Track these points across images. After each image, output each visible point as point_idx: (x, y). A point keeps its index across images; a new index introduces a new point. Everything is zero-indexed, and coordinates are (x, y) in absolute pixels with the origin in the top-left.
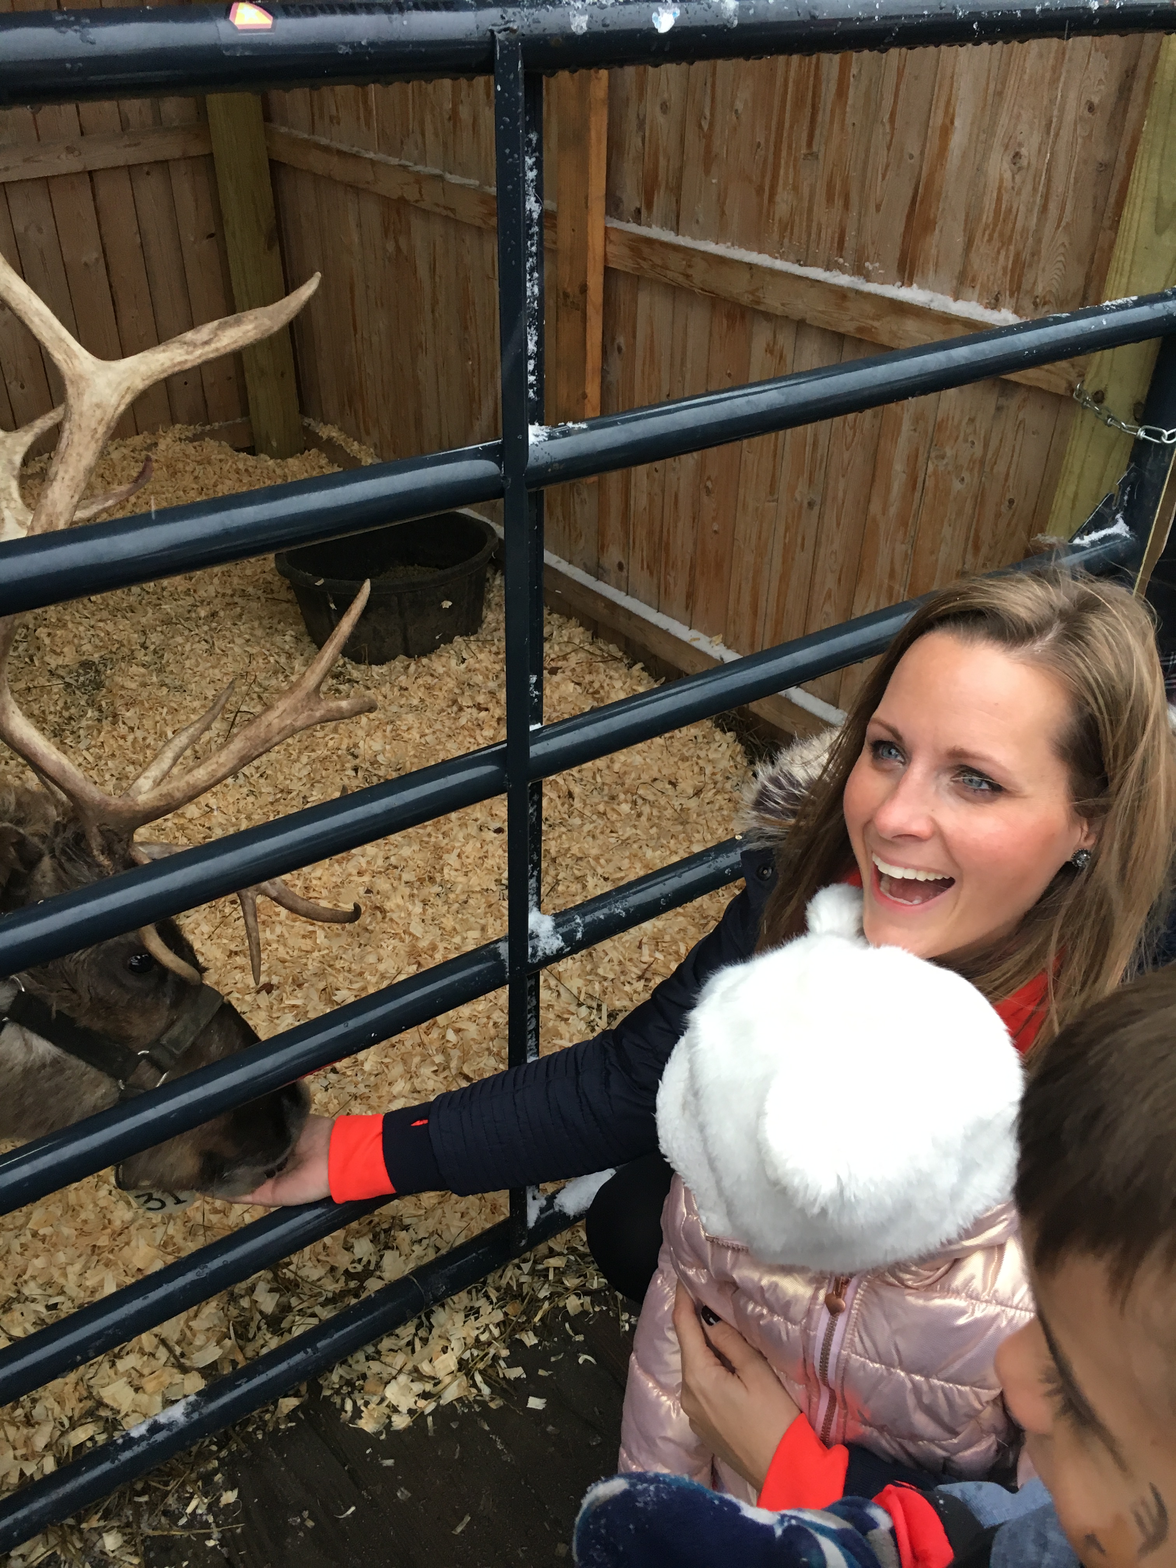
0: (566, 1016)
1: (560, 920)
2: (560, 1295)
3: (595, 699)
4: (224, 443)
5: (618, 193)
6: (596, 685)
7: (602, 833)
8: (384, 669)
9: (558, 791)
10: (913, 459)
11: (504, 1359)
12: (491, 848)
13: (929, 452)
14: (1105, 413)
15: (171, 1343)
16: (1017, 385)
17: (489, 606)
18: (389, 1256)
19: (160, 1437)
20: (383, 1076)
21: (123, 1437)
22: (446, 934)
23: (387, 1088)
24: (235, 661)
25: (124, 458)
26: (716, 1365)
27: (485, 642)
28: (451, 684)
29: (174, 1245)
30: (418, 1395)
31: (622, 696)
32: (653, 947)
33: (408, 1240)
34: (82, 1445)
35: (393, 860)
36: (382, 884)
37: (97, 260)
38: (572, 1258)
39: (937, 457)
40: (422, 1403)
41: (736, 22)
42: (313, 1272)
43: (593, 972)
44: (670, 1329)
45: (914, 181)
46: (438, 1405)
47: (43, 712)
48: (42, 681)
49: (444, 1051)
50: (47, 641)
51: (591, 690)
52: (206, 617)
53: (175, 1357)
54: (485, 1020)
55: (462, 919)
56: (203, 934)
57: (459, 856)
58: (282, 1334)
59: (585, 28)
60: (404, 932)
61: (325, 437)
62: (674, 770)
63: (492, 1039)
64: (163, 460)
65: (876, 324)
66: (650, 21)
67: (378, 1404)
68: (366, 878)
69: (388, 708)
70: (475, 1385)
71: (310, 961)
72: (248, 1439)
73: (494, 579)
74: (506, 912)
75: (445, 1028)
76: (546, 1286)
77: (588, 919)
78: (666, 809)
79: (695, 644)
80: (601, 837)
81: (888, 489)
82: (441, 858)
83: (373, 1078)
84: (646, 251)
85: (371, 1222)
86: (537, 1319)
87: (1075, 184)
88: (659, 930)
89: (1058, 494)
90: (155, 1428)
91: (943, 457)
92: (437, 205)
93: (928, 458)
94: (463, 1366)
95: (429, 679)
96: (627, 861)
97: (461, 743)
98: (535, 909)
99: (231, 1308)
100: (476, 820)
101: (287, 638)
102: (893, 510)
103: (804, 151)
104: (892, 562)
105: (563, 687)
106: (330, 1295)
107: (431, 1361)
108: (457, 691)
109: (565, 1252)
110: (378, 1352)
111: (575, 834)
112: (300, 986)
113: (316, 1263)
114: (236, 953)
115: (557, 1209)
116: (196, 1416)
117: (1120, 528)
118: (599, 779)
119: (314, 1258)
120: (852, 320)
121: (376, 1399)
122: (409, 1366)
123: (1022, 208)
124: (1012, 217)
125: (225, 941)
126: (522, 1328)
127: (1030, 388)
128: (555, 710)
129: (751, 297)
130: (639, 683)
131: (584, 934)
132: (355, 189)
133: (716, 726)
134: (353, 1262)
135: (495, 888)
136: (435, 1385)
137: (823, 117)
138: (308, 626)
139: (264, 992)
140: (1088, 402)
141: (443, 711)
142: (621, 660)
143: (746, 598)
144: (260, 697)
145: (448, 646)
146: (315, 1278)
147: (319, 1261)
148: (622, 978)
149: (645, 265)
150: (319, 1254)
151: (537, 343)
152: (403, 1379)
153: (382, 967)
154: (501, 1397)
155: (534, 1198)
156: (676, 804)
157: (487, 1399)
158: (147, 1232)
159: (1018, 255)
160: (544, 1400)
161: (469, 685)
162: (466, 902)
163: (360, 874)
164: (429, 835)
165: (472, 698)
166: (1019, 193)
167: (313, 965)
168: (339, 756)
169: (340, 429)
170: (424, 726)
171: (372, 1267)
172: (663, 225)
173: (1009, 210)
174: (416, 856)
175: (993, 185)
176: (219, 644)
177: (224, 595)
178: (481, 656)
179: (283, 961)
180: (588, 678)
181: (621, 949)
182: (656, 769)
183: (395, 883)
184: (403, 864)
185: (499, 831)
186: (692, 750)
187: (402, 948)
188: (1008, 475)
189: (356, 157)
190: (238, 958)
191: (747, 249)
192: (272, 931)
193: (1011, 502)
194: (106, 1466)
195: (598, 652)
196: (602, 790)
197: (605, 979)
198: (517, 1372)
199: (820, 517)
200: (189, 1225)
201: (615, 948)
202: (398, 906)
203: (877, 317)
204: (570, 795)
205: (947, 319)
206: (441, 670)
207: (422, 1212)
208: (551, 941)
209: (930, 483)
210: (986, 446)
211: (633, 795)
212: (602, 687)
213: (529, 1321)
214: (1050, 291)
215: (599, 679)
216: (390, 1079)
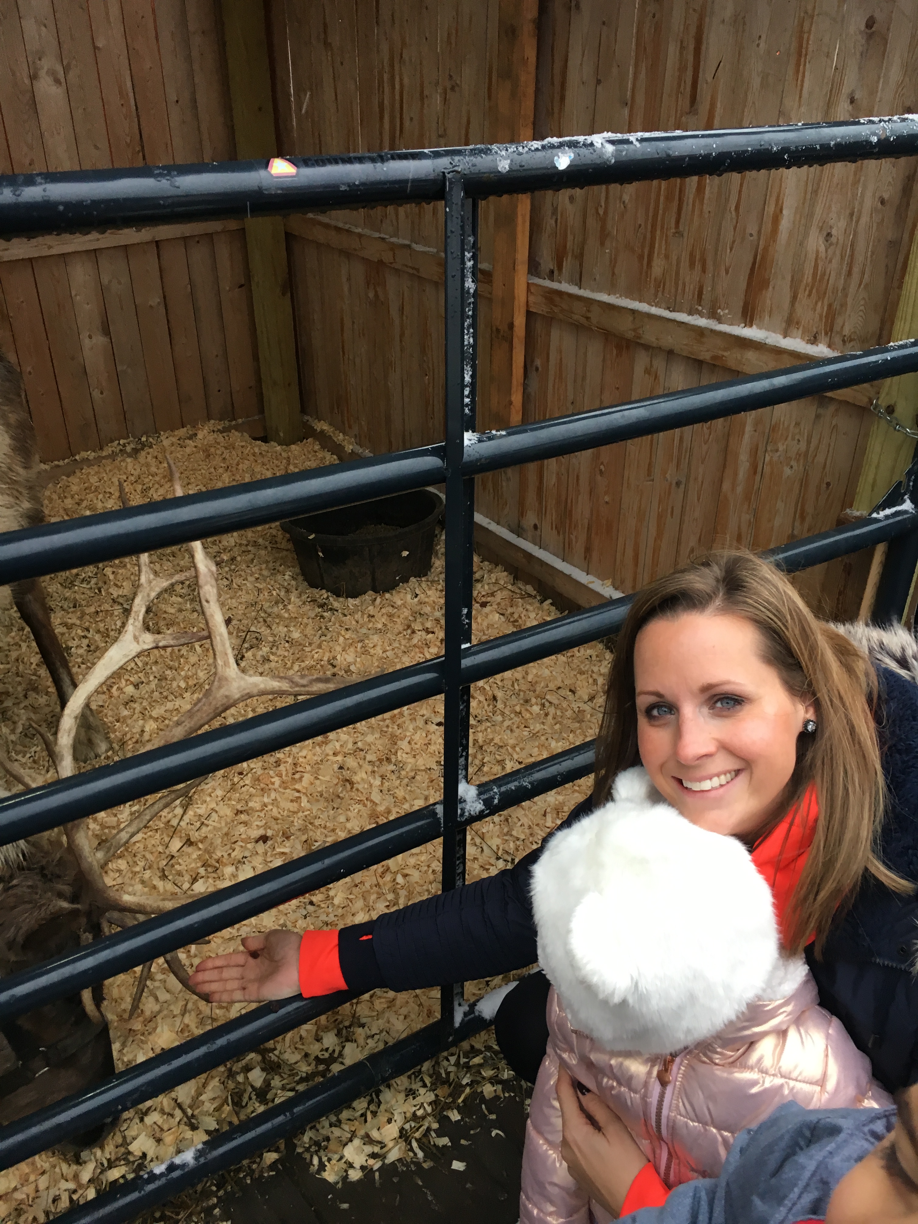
0: (487, 867)
1: (482, 789)
2: (478, 1083)
3: (514, 626)
4: (245, 434)
5: (537, 259)
6: (516, 616)
7: (518, 727)
8: (357, 601)
9: (485, 695)
10: (754, 452)
11: (434, 1130)
12: (433, 737)
13: (766, 447)
14: (894, 422)
15: (185, 1106)
16: (831, 399)
17: (437, 555)
18: (349, 1047)
19: (176, 1174)
20: (348, 909)
21: (148, 1173)
22: (397, 801)
23: (351, 918)
24: (248, 593)
25: (173, 445)
26: (587, 1124)
27: (433, 582)
28: (407, 613)
29: (189, 1031)
30: (369, 1155)
31: (535, 623)
32: (555, 816)
33: (363, 1036)
34: (116, 1181)
35: (360, 744)
36: (351, 762)
37: (159, 303)
38: (488, 1054)
39: (771, 451)
40: (371, 1162)
41: (613, 161)
42: (292, 1057)
43: (509, 833)
44: (555, 1099)
45: (753, 253)
46: (384, 1164)
47: (107, 629)
48: (106, 607)
49: (394, 891)
50: (112, 577)
51: (512, 620)
52: (227, 561)
53: (187, 1117)
54: (426, 868)
55: (410, 791)
56: (217, 797)
57: (409, 742)
58: (267, 1104)
59: (508, 168)
60: (367, 799)
61: (319, 430)
62: (573, 681)
63: (431, 883)
64: (200, 446)
65: (725, 354)
66: (553, 162)
67: (338, 1161)
68: (339, 758)
69: (360, 631)
70: (411, 1149)
71: (296, 820)
72: (239, 1182)
73: (441, 536)
74: (442, 785)
75: (396, 873)
76: (468, 1075)
77: (503, 789)
78: (567, 711)
79: (591, 586)
80: (517, 731)
81: (736, 474)
82: (396, 744)
83: (340, 910)
84: (557, 299)
85: (336, 1020)
86: (460, 1101)
87: (871, 256)
88: (560, 803)
89: (862, 480)
90: (172, 1168)
91: (777, 451)
92: (406, 266)
93: (766, 451)
94: (403, 1135)
95: (390, 609)
96: (536, 749)
97: (413, 657)
98: (464, 781)
99: (230, 1082)
100: (423, 716)
101: (287, 577)
102: (739, 489)
103: (673, 230)
104: (739, 527)
105: (490, 617)
106: (304, 1075)
107: (378, 1129)
108: (411, 618)
109: (483, 1049)
110: (339, 1121)
111: (498, 728)
112: (288, 838)
113: (294, 1050)
114: (241, 812)
115: (477, 1014)
116: (202, 1160)
117: (907, 506)
118: (516, 687)
119: (292, 1047)
120: (708, 351)
121: (337, 1157)
122: (362, 1132)
123: (833, 274)
124: (826, 277)
125: (234, 803)
126: (449, 1107)
127: (841, 402)
128: (484, 634)
129: (633, 334)
130: (549, 615)
131: (499, 800)
132: (347, 254)
133: (607, 649)
134: (322, 1050)
135: (435, 768)
136: (382, 1148)
137: (687, 208)
138: (301, 569)
139: (261, 842)
140: (881, 413)
141: (400, 633)
142: (535, 597)
143: (630, 552)
144: (265, 621)
145: (405, 585)
146: (293, 1061)
147: (296, 1048)
148: (531, 839)
149: (556, 310)
150: (296, 1043)
151: (472, 377)
152: (357, 1142)
153: (349, 825)
154: (432, 1160)
155: (460, 1005)
156: (575, 706)
157: (422, 1160)
158: (169, 1021)
159: (830, 306)
160: (465, 1164)
161: (420, 614)
162: (414, 778)
163: (335, 754)
164: (388, 726)
165: (423, 624)
166: (830, 261)
167: (298, 823)
168: (322, 666)
169: (330, 424)
170: (386, 644)
171: (336, 1055)
172: (571, 281)
173: (824, 274)
174: (377, 742)
175: (812, 256)
176: (237, 581)
177: (240, 545)
178: (429, 593)
179: (276, 819)
180: (510, 610)
181: (530, 816)
182: (560, 679)
183: (361, 762)
184: (367, 747)
185: (439, 724)
186: (588, 666)
187: (365, 812)
188: (825, 463)
189: (348, 231)
190: (242, 816)
191: (631, 299)
192: (269, 796)
193: (828, 484)
194: (135, 1195)
195: (518, 591)
196: (519, 695)
197: (518, 839)
198: (445, 1141)
199: (685, 493)
200: (201, 1016)
201: (525, 815)
202: (363, 779)
203: (726, 349)
204: (495, 698)
205: (778, 351)
206: (399, 603)
207: (375, 1013)
208: (475, 805)
209: (767, 469)
210: (809, 442)
211: (542, 699)
212: (520, 617)
213: (454, 1102)
214: (855, 332)
215: (518, 611)
216: (353, 911)
